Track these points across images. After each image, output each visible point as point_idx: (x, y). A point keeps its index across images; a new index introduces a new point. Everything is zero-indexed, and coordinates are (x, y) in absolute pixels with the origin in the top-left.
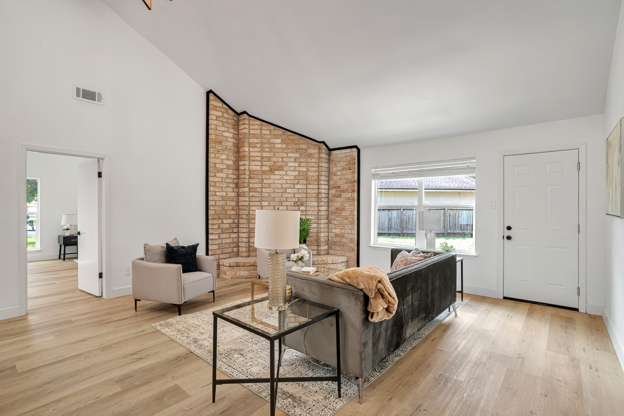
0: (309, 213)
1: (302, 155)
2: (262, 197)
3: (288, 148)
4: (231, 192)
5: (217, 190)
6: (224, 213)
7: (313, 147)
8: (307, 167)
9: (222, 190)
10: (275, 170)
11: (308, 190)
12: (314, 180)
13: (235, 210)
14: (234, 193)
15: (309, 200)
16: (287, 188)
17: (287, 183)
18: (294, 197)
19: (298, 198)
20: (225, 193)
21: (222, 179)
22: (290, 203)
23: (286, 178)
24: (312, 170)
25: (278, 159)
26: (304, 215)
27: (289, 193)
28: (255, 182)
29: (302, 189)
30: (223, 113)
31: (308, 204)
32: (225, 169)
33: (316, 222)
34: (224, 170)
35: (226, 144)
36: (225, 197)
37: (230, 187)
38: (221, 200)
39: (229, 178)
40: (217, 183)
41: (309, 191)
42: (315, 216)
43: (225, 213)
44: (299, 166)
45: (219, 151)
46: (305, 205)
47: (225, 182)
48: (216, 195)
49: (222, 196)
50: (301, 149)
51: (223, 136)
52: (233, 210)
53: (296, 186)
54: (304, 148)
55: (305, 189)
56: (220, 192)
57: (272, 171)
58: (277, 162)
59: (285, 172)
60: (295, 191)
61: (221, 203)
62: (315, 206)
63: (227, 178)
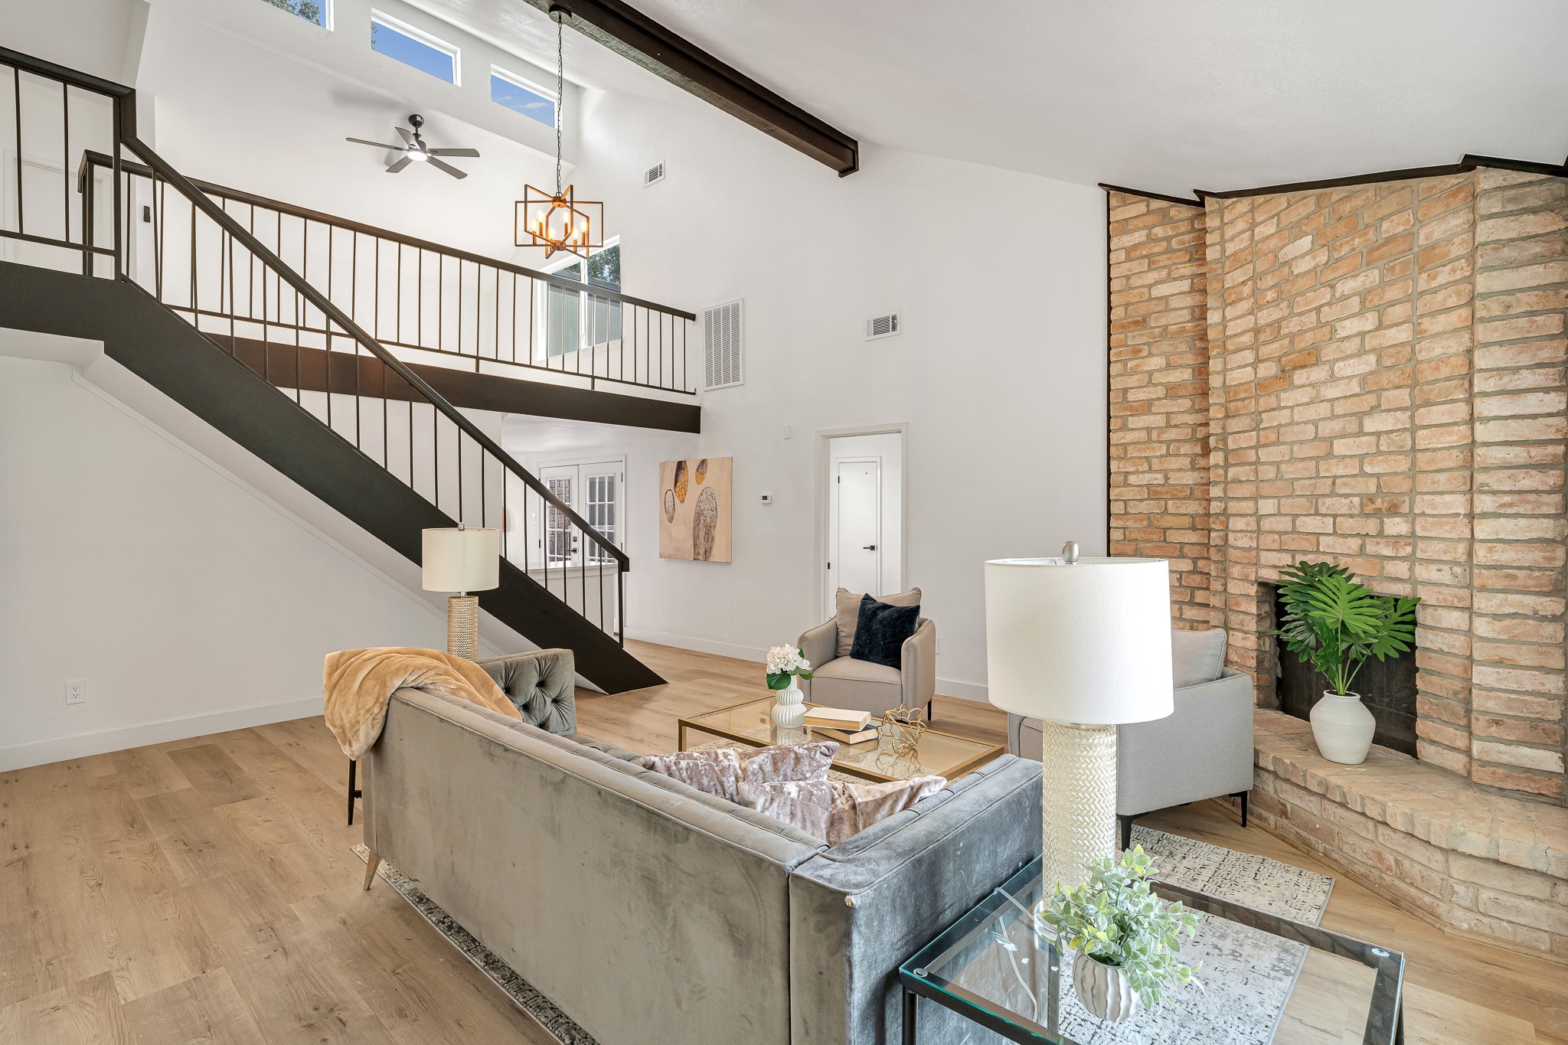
0: (1426, 550)
1: (1393, 268)
2: (1258, 481)
3: (1338, 260)
4: (1187, 470)
5: (1132, 469)
6: (1155, 537)
7: (1439, 209)
8: (1414, 321)
9: (1150, 467)
10: (1295, 368)
11: (1420, 433)
12: (1448, 379)
13: (1202, 529)
14: (1196, 474)
15: (1424, 483)
16: (1336, 437)
17: (1333, 417)
18: (1363, 474)
19: (1378, 476)
20: (1160, 476)
21: (1149, 435)
22: (1347, 501)
23: (1331, 392)
24: (1440, 329)
25: (1304, 318)
26: (1403, 559)
27: (1344, 457)
28: (1240, 429)
29: (1392, 431)
30: (1150, 228)
31: (1421, 504)
32: (1159, 399)
33: (1462, 599)
34: (1156, 403)
35: (1163, 322)
36: (1159, 489)
37: (1179, 455)
38: (1146, 497)
39: (1176, 426)
40: (1130, 448)
41: (1423, 438)
42: (1458, 570)
43: (1162, 538)
44: (1380, 326)
45: (1136, 351)
46: (1405, 509)
47: (1161, 442)
48: (1126, 484)
49: (1148, 486)
50: (1388, 241)
51: (1151, 299)
52: (1194, 528)
53: (1370, 425)
54: (1401, 228)
55: (1405, 429)
56: (1143, 472)
57: (1285, 374)
58: (1302, 332)
59: (1326, 367)
60: (1365, 444)
61: (1144, 507)
62: (1457, 515)
63: (1169, 426)
